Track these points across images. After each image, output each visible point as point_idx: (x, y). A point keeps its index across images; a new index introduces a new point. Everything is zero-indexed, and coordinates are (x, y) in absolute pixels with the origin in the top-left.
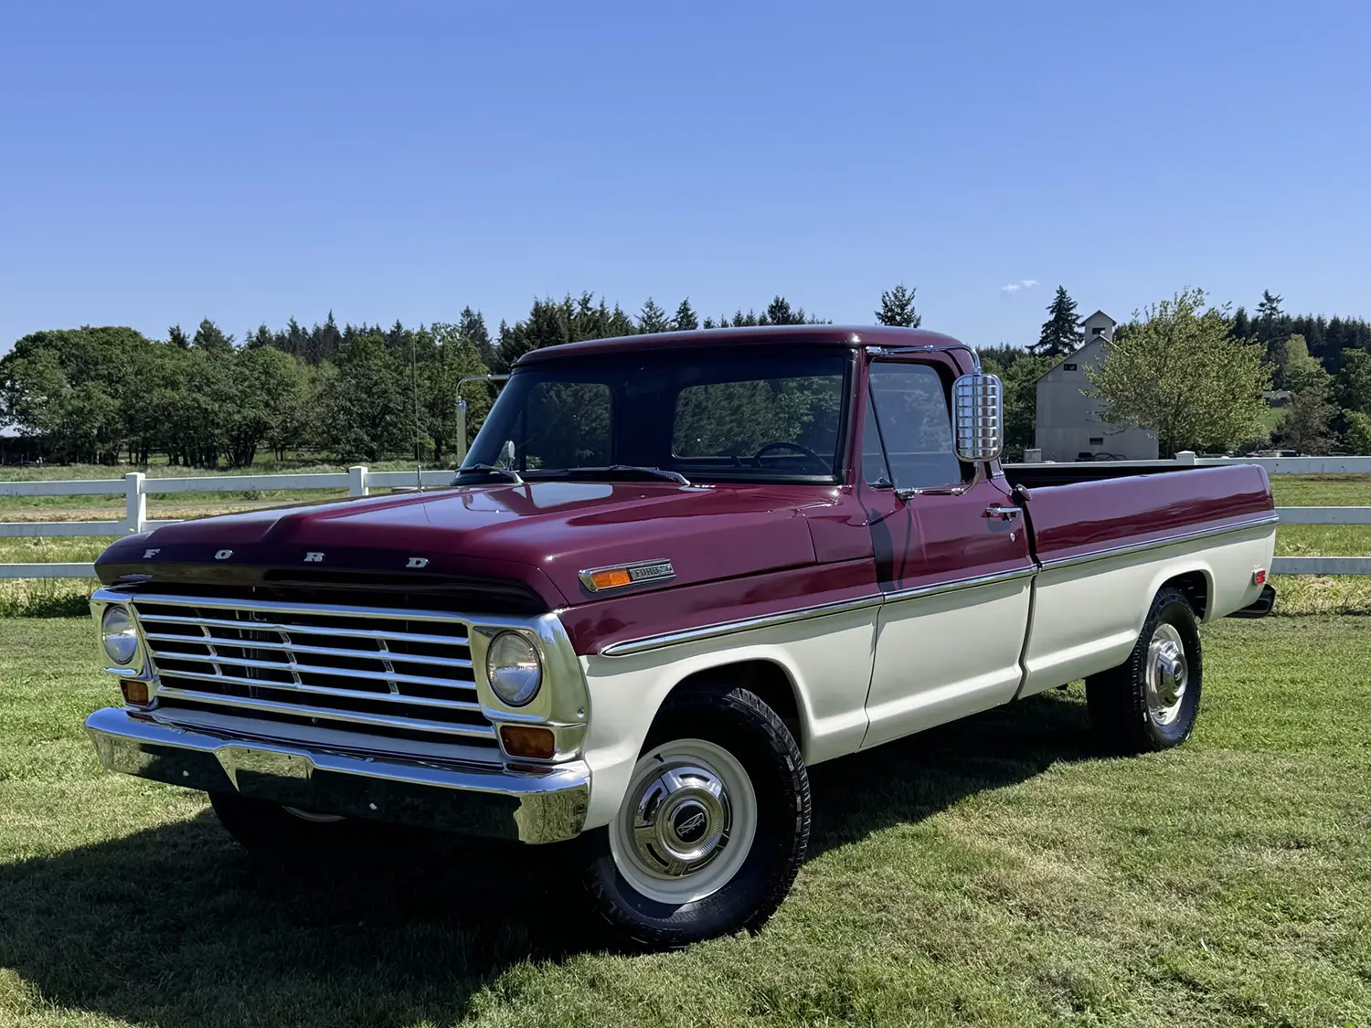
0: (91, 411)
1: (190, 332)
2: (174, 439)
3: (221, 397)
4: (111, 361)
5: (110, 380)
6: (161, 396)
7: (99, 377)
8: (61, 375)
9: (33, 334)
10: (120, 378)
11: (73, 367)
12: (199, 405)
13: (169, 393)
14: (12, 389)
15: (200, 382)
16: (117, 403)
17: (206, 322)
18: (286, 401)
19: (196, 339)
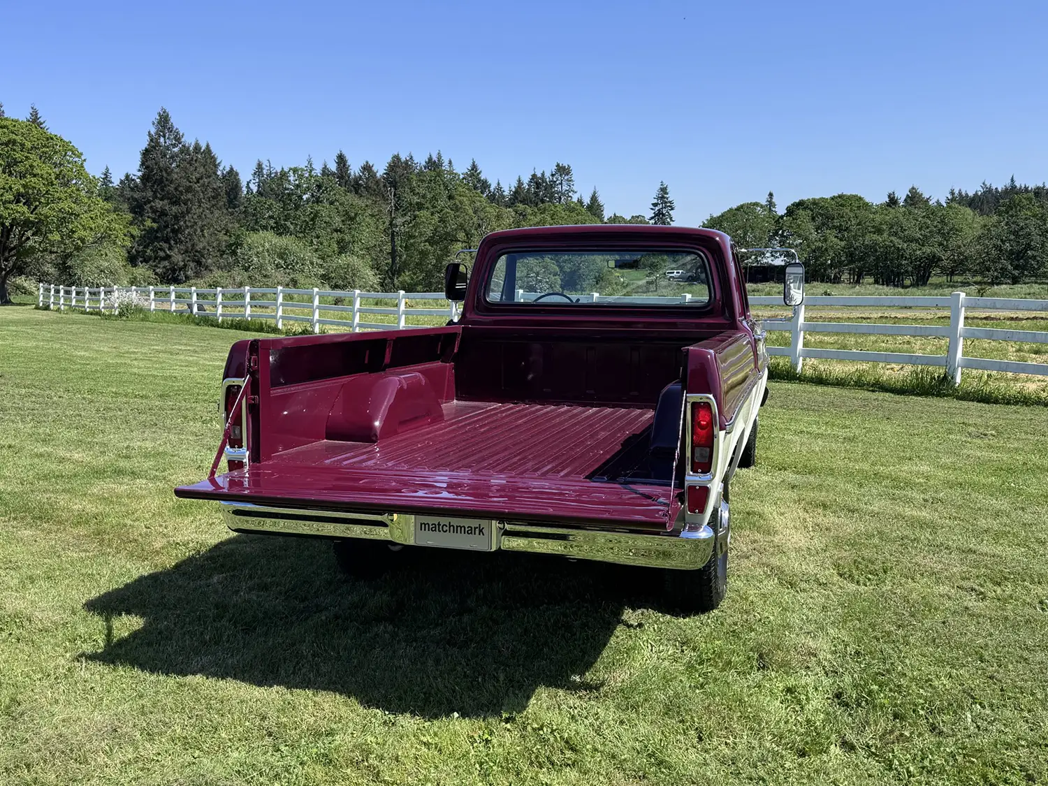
0: (826, 250)
1: (901, 196)
2: (876, 266)
3: (910, 240)
4: (842, 217)
5: (840, 229)
6: (870, 238)
7: (834, 227)
8: (811, 226)
9: (797, 201)
10: (847, 228)
11: (819, 220)
12: (894, 245)
13: (875, 237)
14: (782, 236)
15: (896, 229)
16: (843, 243)
17: (913, 188)
18: (953, 243)
19: (905, 200)
